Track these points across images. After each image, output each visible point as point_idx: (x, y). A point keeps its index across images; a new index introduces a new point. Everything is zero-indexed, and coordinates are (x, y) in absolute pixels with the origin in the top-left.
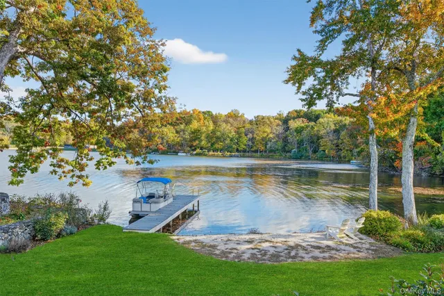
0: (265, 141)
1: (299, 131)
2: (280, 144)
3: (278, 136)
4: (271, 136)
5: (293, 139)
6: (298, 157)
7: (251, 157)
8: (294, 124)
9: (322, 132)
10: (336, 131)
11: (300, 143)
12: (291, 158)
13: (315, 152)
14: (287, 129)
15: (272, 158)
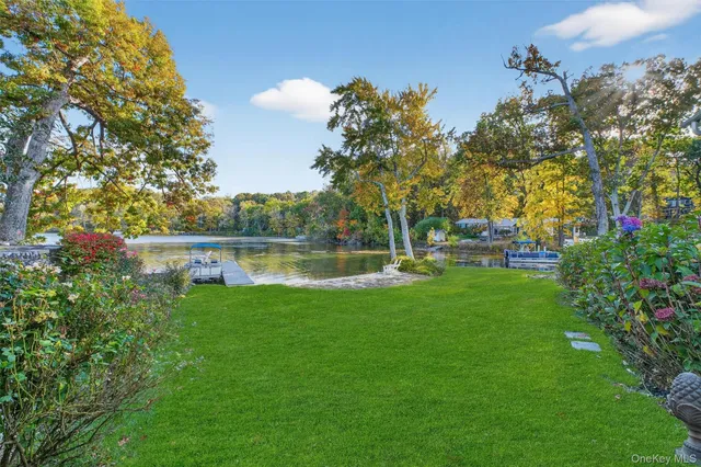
0: (216, 220)
1: (250, 211)
2: (232, 222)
3: (229, 215)
4: (223, 215)
5: (244, 218)
6: (249, 234)
7: (203, 234)
8: (245, 205)
9: (270, 213)
10: (282, 213)
11: (251, 222)
12: (243, 235)
13: (264, 229)
14: (239, 209)
15: (225, 235)
